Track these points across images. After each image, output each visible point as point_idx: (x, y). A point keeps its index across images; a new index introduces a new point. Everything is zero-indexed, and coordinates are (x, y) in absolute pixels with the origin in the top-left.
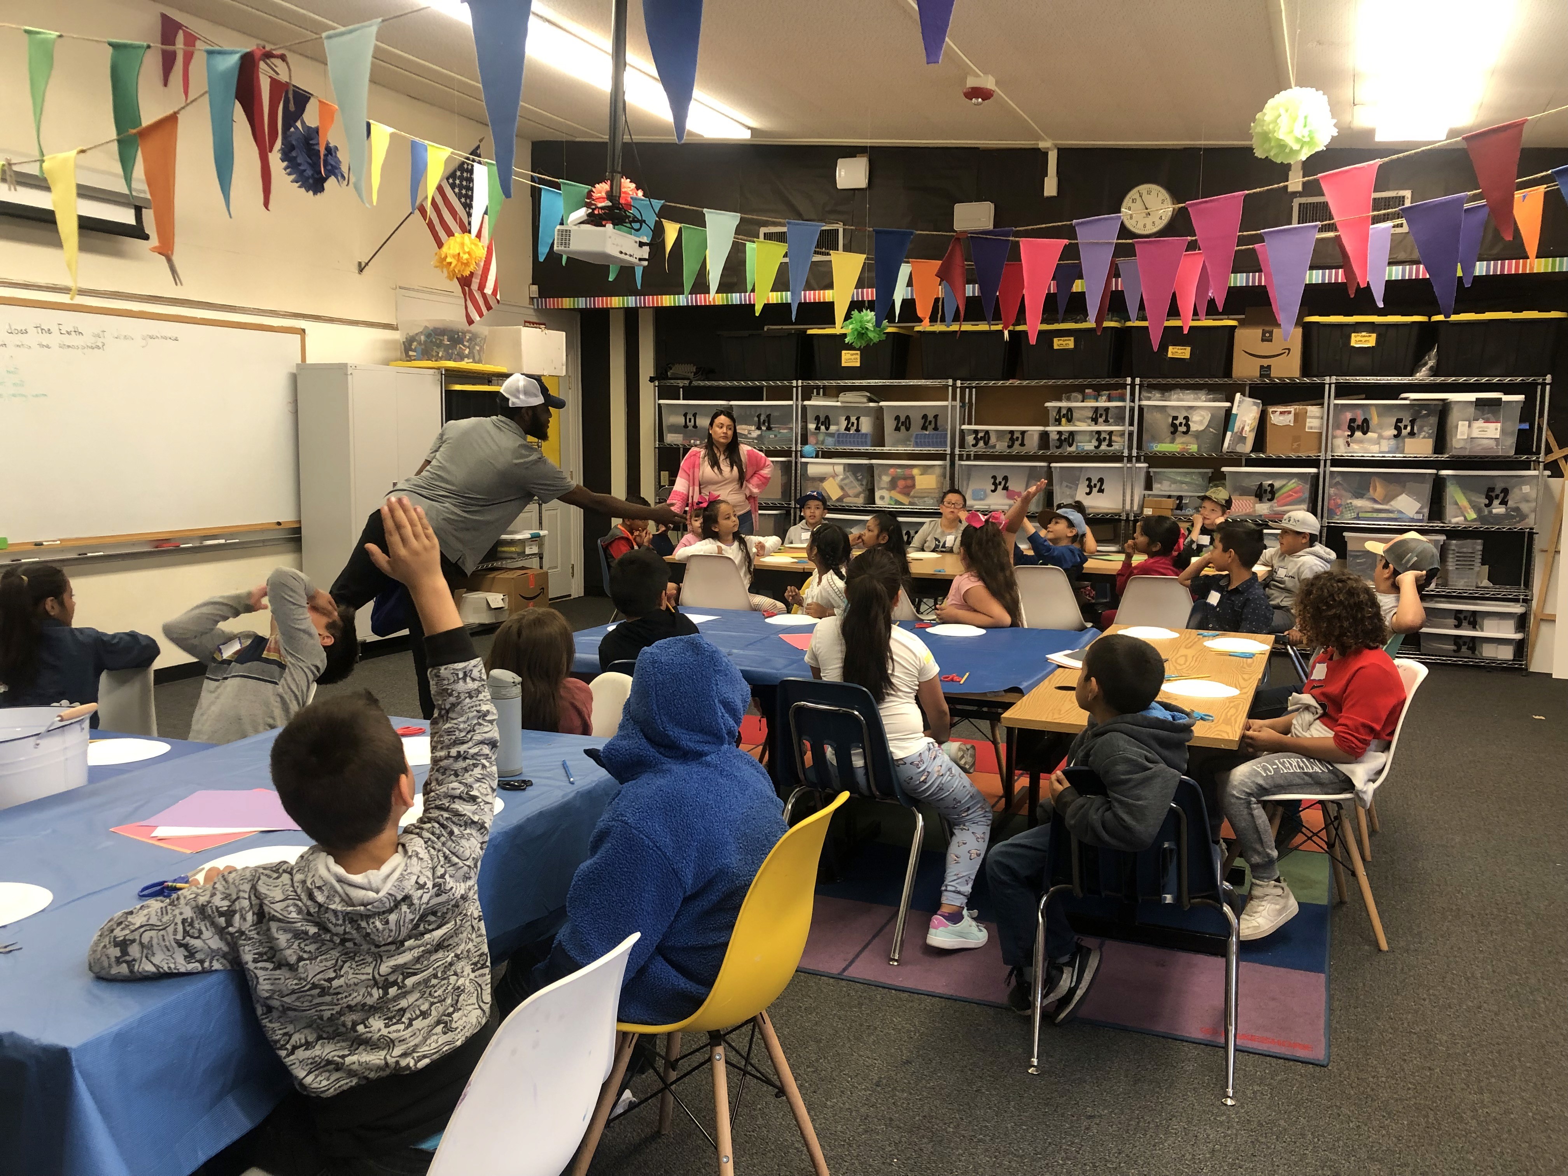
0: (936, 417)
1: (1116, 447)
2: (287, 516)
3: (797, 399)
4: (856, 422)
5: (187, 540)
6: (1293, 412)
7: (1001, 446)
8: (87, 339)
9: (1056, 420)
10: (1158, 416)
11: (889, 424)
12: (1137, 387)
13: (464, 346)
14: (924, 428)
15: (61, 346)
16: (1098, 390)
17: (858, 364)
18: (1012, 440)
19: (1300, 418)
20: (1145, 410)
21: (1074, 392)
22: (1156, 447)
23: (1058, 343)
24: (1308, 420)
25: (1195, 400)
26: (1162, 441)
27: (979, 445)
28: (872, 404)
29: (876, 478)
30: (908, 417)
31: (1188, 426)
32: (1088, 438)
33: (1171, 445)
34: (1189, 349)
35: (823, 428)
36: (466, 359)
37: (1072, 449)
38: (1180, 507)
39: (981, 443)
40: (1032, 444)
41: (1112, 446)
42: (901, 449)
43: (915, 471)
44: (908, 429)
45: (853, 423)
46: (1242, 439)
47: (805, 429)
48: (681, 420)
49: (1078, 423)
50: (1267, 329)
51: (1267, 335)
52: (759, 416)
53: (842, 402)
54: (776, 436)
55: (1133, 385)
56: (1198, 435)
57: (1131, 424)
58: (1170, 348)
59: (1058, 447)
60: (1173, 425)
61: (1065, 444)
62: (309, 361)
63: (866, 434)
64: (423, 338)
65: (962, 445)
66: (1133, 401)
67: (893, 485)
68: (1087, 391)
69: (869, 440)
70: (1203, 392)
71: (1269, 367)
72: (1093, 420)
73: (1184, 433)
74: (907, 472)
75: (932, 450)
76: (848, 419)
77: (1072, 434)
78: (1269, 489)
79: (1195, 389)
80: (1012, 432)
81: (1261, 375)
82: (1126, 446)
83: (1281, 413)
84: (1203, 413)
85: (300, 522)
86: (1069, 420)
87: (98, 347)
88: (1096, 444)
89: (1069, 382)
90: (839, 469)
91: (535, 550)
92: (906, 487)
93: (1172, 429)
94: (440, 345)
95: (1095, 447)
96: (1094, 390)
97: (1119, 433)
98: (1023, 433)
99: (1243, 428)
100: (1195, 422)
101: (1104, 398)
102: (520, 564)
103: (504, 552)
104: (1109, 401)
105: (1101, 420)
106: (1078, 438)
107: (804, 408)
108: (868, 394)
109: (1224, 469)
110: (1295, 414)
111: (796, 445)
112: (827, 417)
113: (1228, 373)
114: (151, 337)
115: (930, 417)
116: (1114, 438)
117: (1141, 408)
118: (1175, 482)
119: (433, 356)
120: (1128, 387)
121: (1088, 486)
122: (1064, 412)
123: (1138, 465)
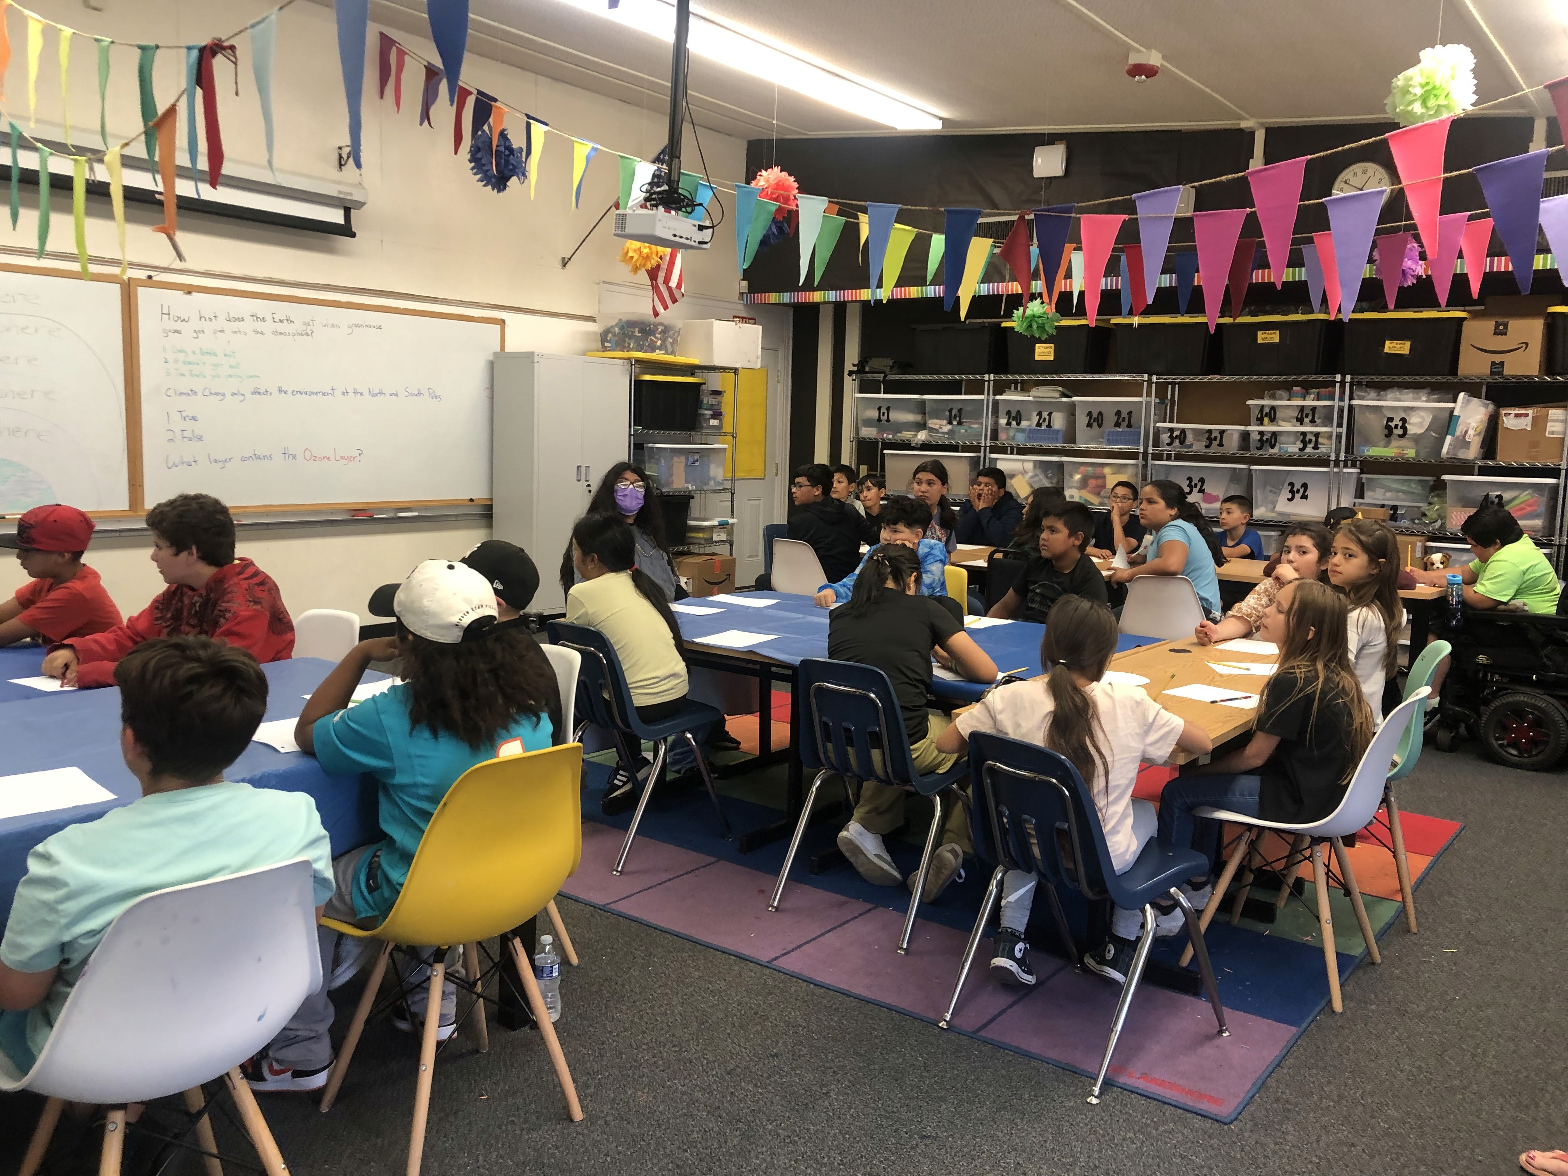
0: (1130, 413)
1: (1323, 449)
2: (480, 493)
3: (988, 394)
4: (1047, 417)
5: (381, 510)
6: (1531, 415)
7: (1199, 447)
8: (298, 326)
9: (1258, 419)
10: (1371, 416)
11: (1082, 420)
12: (1348, 385)
13: (656, 338)
14: (1117, 425)
15: (275, 333)
16: (1307, 387)
17: (1052, 358)
18: (1210, 440)
19: (1539, 423)
20: (1357, 410)
21: (1279, 389)
22: (1368, 451)
23: (1263, 337)
24: (1549, 424)
25: (1415, 399)
26: (1375, 445)
27: (1174, 444)
28: (1065, 400)
29: (1066, 477)
30: (1100, 414)
31: (1404, 428)
32: (1292, 439)
33: (1386, 449)
34: (1408, 343)
35: (1014, 423)
36: (658, 351)
37: (1275, 451)
38: (1394, 518)
39: (1177, 442)
40: (1232, 444)
41: (1318, 448)
42: (1092, 446)
43: (1107, 470)
44: (1100, 426)
45: (1045, 419)
46: (1467, 445)
47: (996, 423)
48: (874, 414)
49: (1281, 423)
50: (1500, 320)
51: (1501, 327)
52: (950, 411)
53: (1034, 397)
54: (966, 431)
55: (1343, 383)
56: (1417, 439)
57: (1340, 425)
58: (1387, 343)
59: (1259, 449)
60: (1388, 427)
61: (1267, 445)
62: (508, 349)
63: (1058, 431)
64: (617, 329)
65: (1156, 444)
66: (1342, 399)
67: (1084, 484)
68: (1294, 388)
69: (1060, 436)
70: (1425, 391)
71: (1502, 364)
72: (1298, 420)
73: (1400, 436)
74: (1098, 470)
75: (1125, 448)
76: (1040, 414)
77: (1274, 434)
78: (1497, 500)
79: (1415, 388)
80: (1210, 431)
81: (1492, 373)
82: (1333, 449)
83: (1517, 416)
84: (1422, 414)
85: (491, 499)
86: (1273, 420)
87: (307, 334)
88: (1301, 446)
89: (1273, 378)
90: (1029, 466)
91: (723, 537)
92: (1098, 486)
93: (1386, 432)
94: (632, 337)
95: (1300, 449)
96: (1303, 387)
97: (1326, 435)
98: (1222, 432)
99: (1466, 432)
100: (1413, 424)
101: (1312, 396)
102: (708, 550)
103: (691, 537)
104: (1318, 400)
105: (1307, 420)
106: (1281, 439)
107: (996, 403)
108: (1061, 389)
109: (1446, 477)
110: (1533, 417)
111: (986, 440)
112: (1018, 412)
113: (1454, 371)
114: (356, 326)
115: (1124, 414)
116: (1320, 440)
117: (1351, 407)
118: (1390, 490)
119: (624, 347)
120: (1338, 385)
121: (1290, 492)
122: (1266, 410)
123: (1345, 470)
